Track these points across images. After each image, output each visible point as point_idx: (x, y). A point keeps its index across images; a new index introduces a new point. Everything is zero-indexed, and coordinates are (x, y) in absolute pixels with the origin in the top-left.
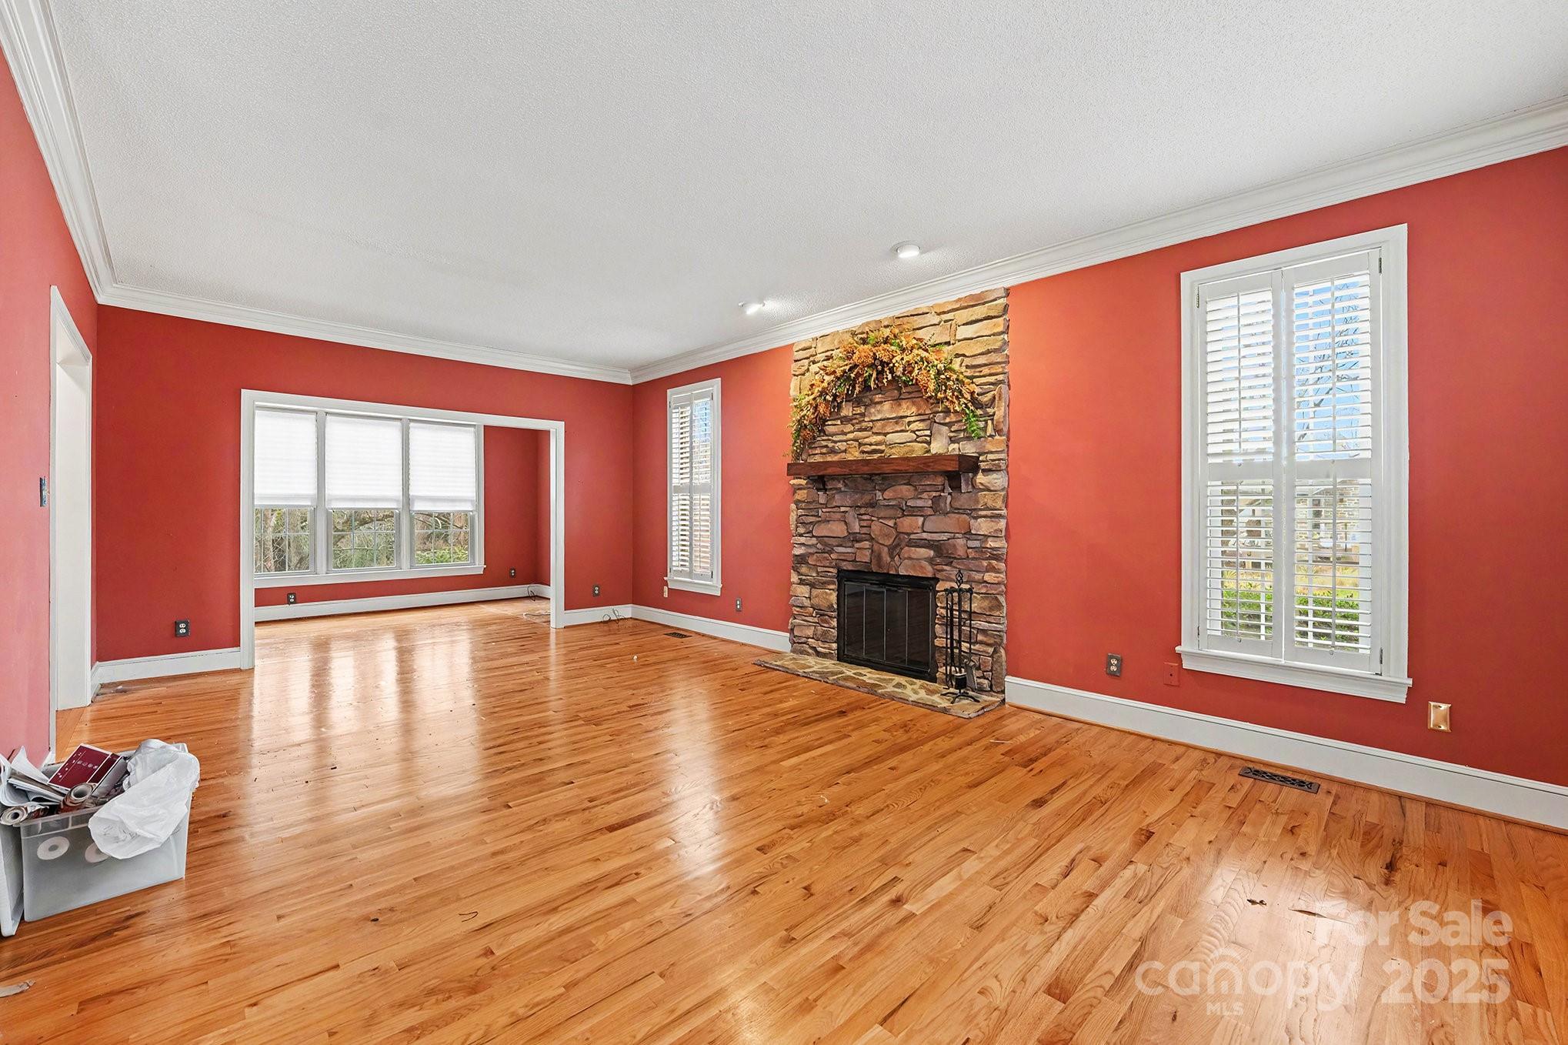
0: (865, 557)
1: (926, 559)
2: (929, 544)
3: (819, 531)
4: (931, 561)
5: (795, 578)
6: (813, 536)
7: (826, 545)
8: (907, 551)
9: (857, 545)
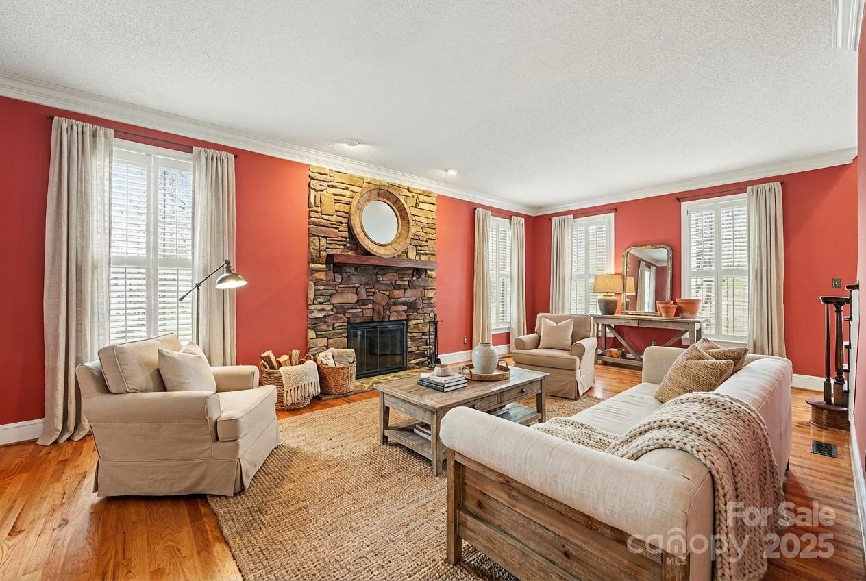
0: (369, 313)
1: (404, 311)
2: (404, 303)
3: (335, 300)
4: (405, 311)
5: (311, 334)
6: (330, 304)
7: (340, 309)
8: (394, 308)
9: (363, 307)
